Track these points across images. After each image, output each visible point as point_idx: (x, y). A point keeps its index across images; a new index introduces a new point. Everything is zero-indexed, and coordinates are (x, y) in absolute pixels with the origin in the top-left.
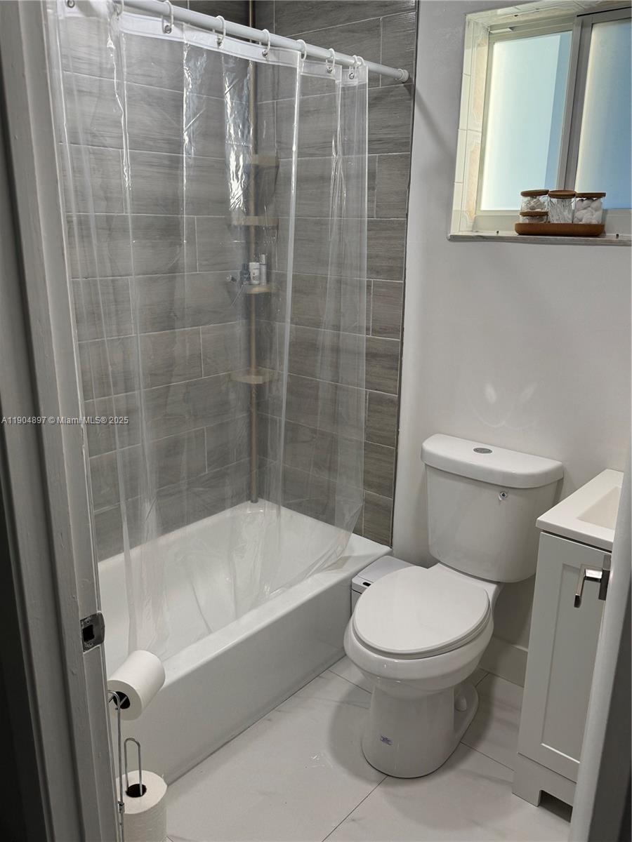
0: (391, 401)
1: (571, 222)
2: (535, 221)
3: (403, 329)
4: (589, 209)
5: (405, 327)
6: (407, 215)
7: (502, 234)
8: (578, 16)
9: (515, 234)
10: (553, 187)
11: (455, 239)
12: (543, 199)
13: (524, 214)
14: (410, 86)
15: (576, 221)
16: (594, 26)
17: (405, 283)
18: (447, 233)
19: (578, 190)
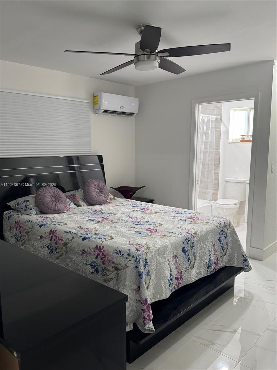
0: (217, 173)
2: (243, 140)
6: (220, 139)
7: (237, 142)
8: (248, 109)
9: (240, 142)
10: (246, 135)
12: (244, 136)
13: (241, 139)
14: (221, 119)
15: (250, 140)
16: (251, 110)
17: (220, 151)
18: (228, 142)
19: (250, 135)
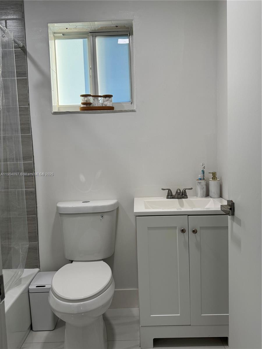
0: (31, 192)
1: (102, 106)
3: (33, 156)
4: (109, 101)
5: (34, 155)
6: (29, 104)
8: (90, 33)
11: (55, 113)
12: (89, 98)
13: (83, 104)
14: (24, 50)
15: (104, 106)
16: (96, 37)
17: (32, 135)
18: (51, 111)
